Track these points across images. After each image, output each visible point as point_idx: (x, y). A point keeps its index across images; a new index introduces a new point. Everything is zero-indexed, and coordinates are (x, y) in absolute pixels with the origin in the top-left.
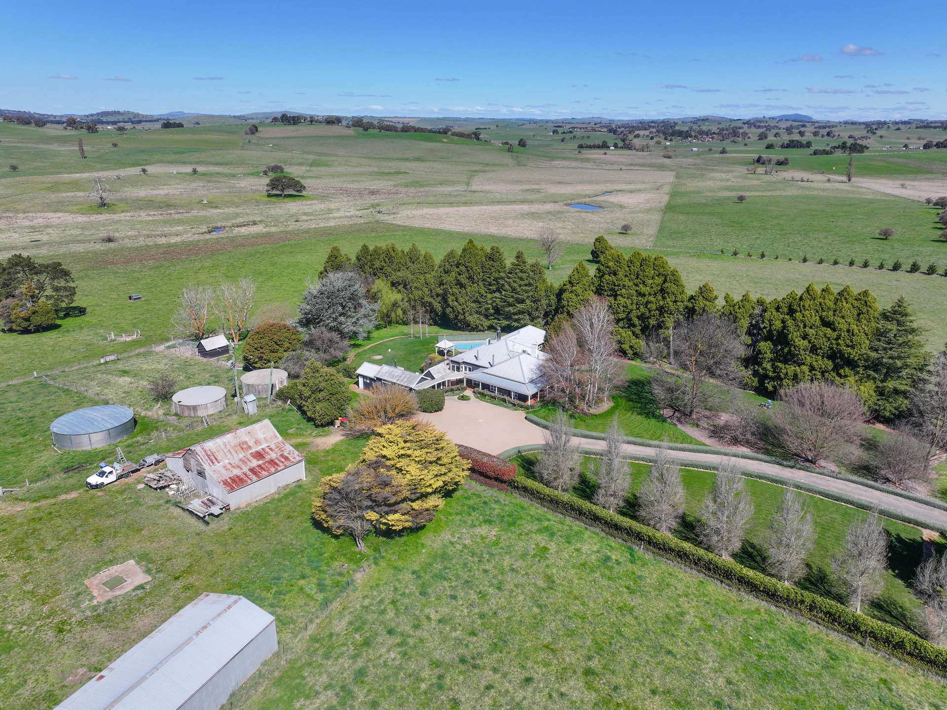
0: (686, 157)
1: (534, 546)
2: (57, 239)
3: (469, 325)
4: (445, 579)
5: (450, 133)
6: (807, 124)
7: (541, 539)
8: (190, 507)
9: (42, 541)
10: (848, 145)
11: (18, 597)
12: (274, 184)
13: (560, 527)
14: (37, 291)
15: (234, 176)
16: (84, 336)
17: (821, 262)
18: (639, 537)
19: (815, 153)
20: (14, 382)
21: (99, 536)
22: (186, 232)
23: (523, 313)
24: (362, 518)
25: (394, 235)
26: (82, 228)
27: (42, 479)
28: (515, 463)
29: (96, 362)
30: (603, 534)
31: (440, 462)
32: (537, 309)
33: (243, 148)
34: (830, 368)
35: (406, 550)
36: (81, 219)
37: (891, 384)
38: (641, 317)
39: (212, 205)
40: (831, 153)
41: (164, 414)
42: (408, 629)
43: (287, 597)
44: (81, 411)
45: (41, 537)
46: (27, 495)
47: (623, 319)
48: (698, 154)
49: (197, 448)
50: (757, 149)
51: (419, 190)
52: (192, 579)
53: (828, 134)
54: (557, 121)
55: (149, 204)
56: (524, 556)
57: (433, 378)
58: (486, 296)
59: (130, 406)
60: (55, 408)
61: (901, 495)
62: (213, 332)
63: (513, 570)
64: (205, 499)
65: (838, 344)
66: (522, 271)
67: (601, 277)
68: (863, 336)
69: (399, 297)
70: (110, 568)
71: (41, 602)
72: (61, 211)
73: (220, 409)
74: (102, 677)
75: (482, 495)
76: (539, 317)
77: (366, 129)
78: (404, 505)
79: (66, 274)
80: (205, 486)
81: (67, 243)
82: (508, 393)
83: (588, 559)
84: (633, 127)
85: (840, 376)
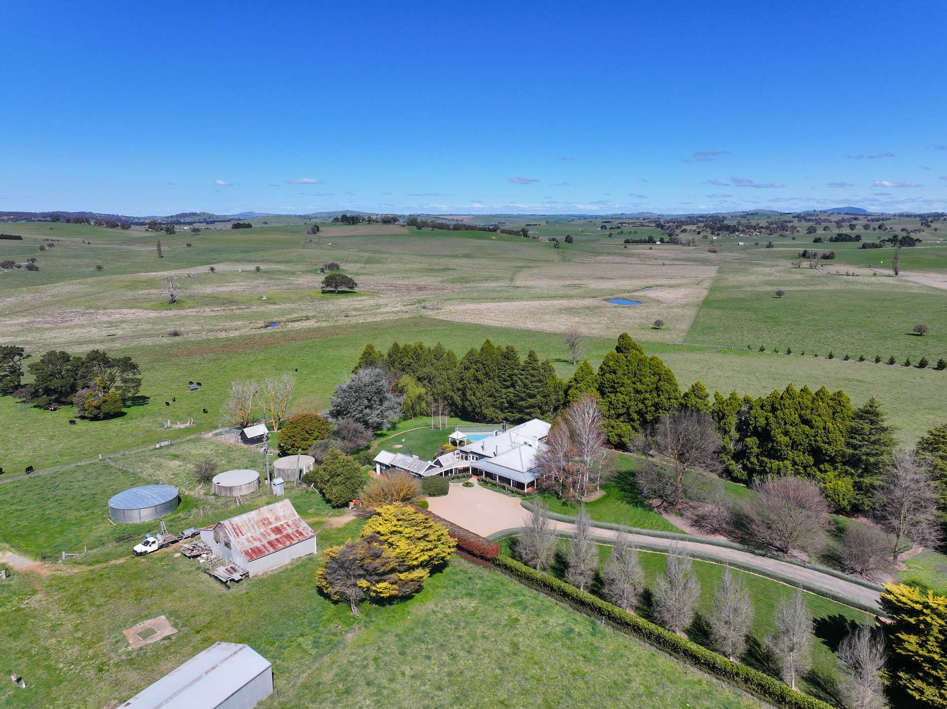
0: (731, 251)
1: (507, 618)
2: (130, 334)
3: (485, 418)
4: (423, 642)
5: (498, 231)
6: (860, 217)
7: (514, 612)
8: (216, 573)
9: (93, 598)
10: (900, 238)
11: (70, 642)
12: (328, 282)
13: (533, 601)
14: (109, 383)
15: (293, 273)
16: (144, 423)
17: (847, 358)
18: (600, 611)
19: (864, 246)
20: (83, 463)
21: (139, 595)
22: (244, 327)
23: (534, 407)
24: (355, 585)
25: (435, 330)
26: (153, 323)
27: (98, 547)
28: (504, 544)
29: (152, 447)
30: (571, 609)
31: (427, 539)
32: (546, 404)
33: (304, 247)
34: (812, 463)
35: (393, 617)
36: (153, 314)
37: (867, 480)
38: (640, 413)
39: (271, 301)
40: (881, 246)
41: (205, 494)
42: (385, 682)
43: (286, 652)
44: (134, 490)
45: (92, 594)
46: (84, 560)
47: (622, 414)
48: (744, 248)
49: (226, 523)
50: (805, 243)
51: (465, 285)
52: (209, 634)
53: (880, 227)
54: (606, 217)
55: (213, 300)
56: (496, 625)
57: (441, 466)
58: (501, 391)
59: (176, 486)
60: (114, 487)
61: (863, 585)
62: (255, 422)
63: (484, 637)
64: (229, 567)
65: (816, 441)
66: (533, 369)
67: (603, 375)
68: (838, 433)
69: (423, 391)
70: (145, 622)
71: (87, 647)
72: (135, 308)
73: (252, 490)
74: (128, 704)
75: (469, 571)
76: (549, 411)
77: (419, 228)
78: (393, 576)
79: (134, 367)
80: (230, 555)
81: (139, 336)
82: (508, 481)
83: (553, 630)
84: (681, 222)
85: (820, 471)
